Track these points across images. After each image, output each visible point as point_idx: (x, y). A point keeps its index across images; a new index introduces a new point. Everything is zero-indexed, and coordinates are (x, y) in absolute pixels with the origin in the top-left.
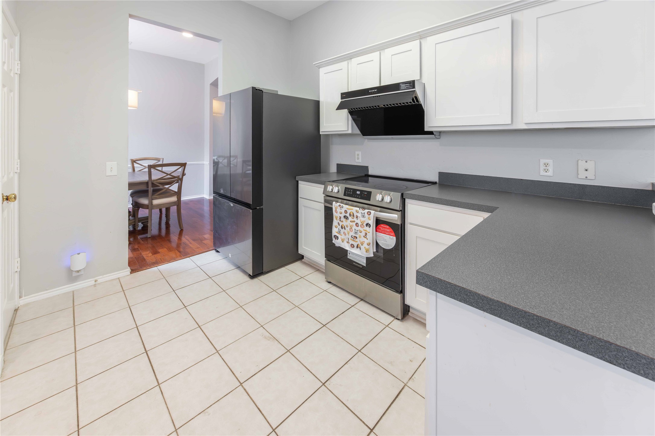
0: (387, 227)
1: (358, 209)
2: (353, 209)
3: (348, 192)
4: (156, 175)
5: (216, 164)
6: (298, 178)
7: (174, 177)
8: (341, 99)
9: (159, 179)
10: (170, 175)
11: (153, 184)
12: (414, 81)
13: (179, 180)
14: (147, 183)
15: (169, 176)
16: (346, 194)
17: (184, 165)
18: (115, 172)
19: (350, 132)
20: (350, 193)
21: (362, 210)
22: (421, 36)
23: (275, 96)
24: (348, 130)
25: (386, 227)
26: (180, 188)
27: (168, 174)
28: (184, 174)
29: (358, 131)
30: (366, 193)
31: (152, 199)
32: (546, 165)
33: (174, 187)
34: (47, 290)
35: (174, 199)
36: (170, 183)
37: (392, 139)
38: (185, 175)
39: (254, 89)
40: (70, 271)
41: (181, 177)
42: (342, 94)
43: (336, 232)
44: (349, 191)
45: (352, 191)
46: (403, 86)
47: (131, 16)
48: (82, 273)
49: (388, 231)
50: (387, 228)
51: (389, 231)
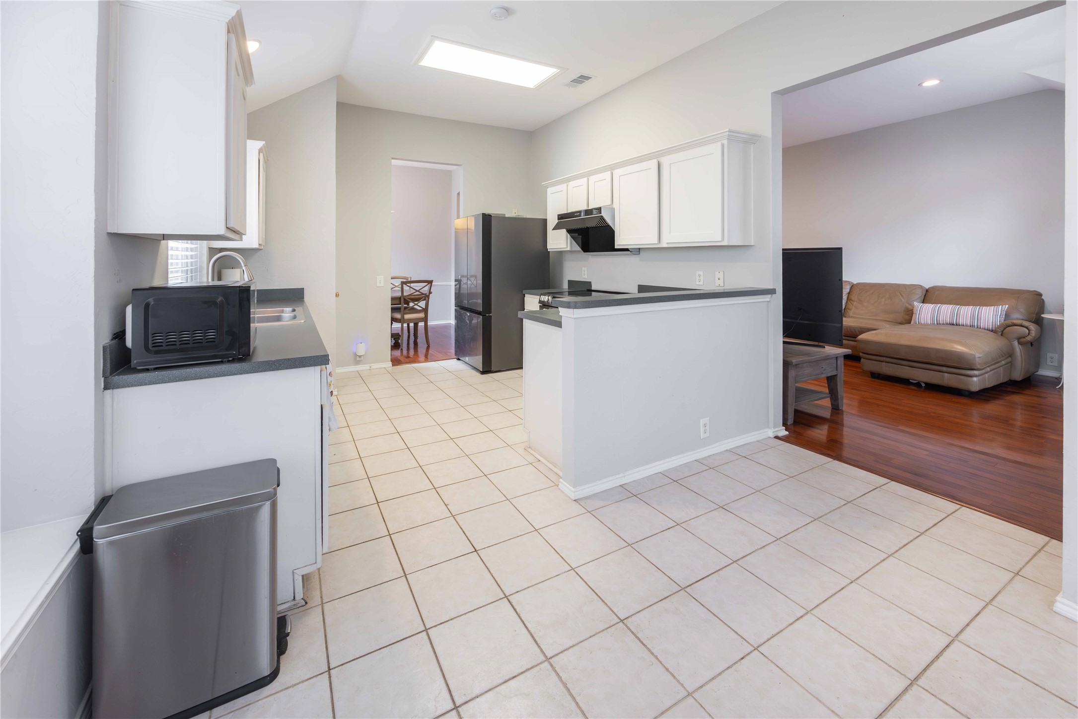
4: (407, 291)
5: (458, 281)
6: (524, 292)
7: (423, 294)
8: (558, 220)
9: (409, 295)
10: (418, 291)
11: (404, 299)
12: (600, 208)
13: (426, 297)
14: (400, 298)
15: (418, 293)
17: (430, 282)
18: (382, 285)
19: (569, 249)
22: (612, 168)
23: (502, 218)
24: (567, 247)
26: (427, 305)
27: (417, 291)
28: (430, 293)
29: (579, 249)
31: (404, 314)
32: (700, 276)
33: (422, 304)
34: (342, 367)
35: (422, 315)
36: (418, 300)
37: (605, 255)
38: (432, 293)
39: (484, 214)
40: (356, 355)
41: (428, 294)
42: (558, 215)
46: (595, 212)
47: (392, 158)
48: (362, 358)
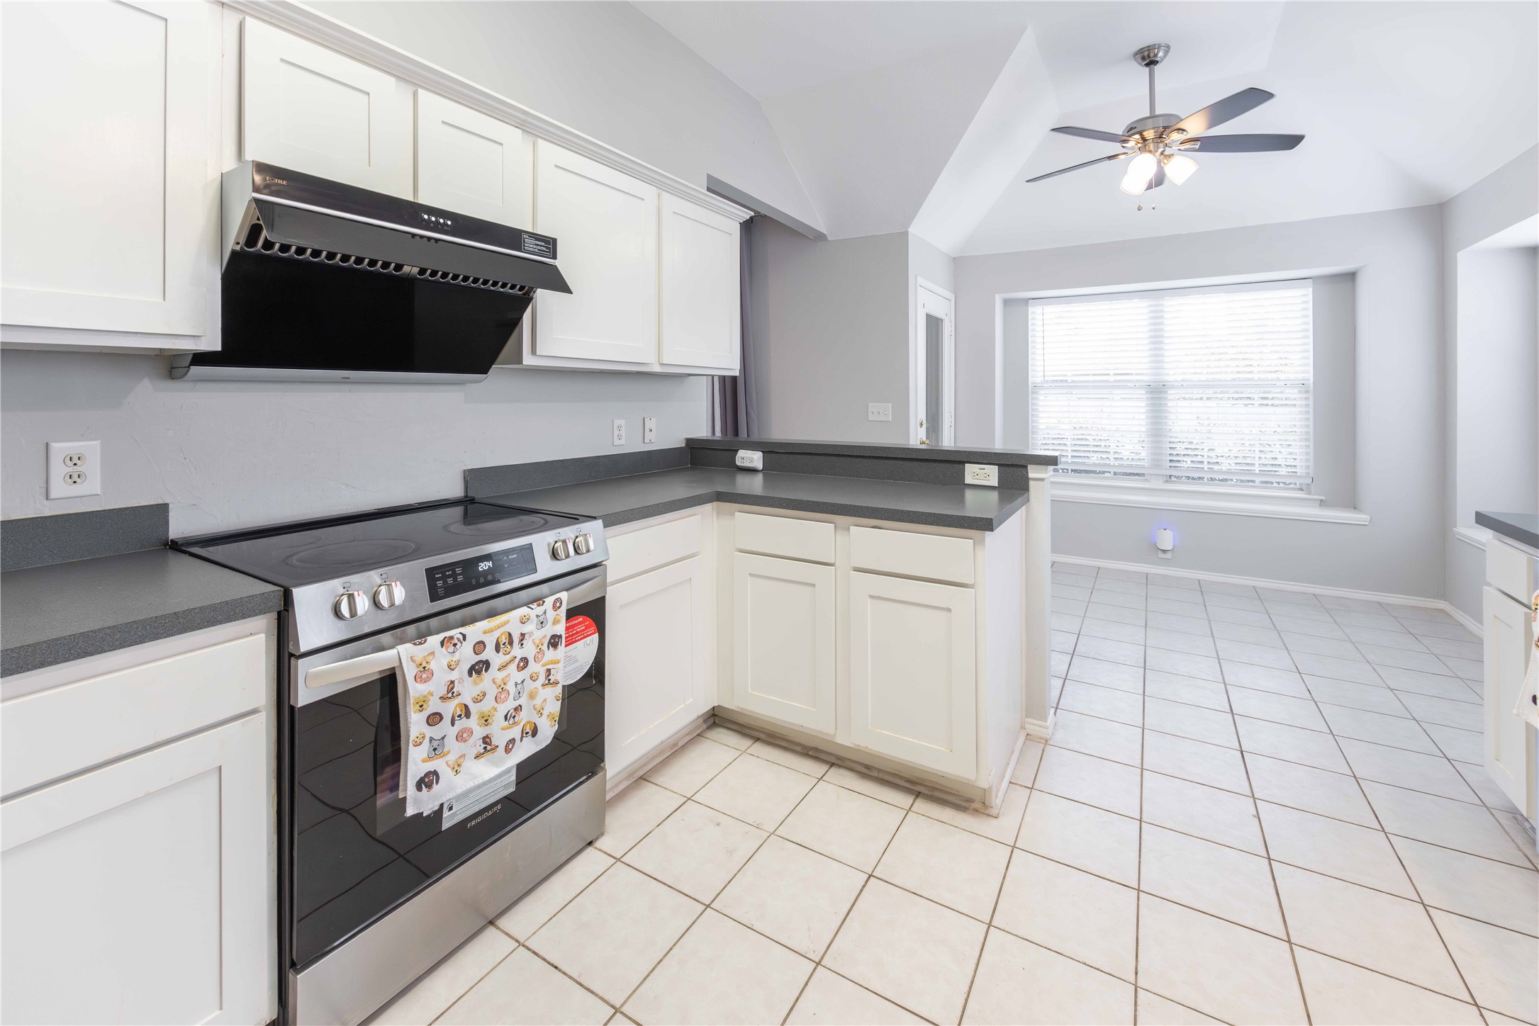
0: (579, 620)
1: (524, 611)
2: (508, 622)
3: (445, 582)
12: (555, 241)
16: (441, 591)
20: (455, 580)
21: (539, 605)
25: (576, 622)
30: (515, 556)
32: (619, 428)
43: (424, 761)
44: (449, 576)
45: (458, 570)
46: (529, 243)
49: (582, 628)
50: (579, 623)
51: (584, 628)
